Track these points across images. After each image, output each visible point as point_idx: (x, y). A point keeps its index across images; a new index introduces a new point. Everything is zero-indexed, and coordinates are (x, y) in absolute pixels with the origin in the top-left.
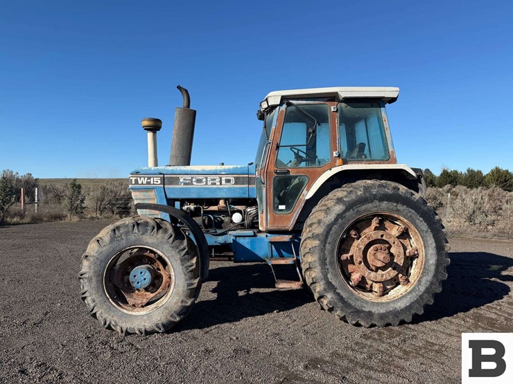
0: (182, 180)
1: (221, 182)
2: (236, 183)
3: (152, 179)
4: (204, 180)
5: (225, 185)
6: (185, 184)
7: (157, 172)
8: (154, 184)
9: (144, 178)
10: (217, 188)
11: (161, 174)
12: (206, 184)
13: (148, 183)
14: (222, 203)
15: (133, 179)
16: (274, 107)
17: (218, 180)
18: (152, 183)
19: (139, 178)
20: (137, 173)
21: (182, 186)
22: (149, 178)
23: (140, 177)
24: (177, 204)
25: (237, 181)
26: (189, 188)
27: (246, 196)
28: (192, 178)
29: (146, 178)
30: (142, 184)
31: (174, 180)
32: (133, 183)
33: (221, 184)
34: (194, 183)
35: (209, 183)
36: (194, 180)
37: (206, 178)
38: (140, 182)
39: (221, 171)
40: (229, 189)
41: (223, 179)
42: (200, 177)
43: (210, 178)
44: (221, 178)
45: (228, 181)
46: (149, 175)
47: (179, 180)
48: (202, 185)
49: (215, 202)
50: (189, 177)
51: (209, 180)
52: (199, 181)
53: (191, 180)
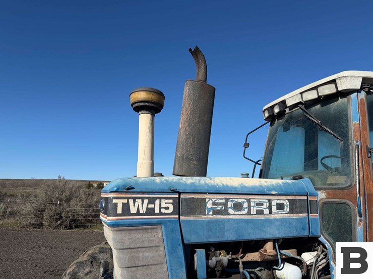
0: (209, 205)
1: (270, 208)
2: (292, 211)
3: (157, 202)
4: (245, 205)
5: (277, 215)
6: (216, 212)
7: (166, 188)
8: (161, 214)
9: (143, 199)
10: (266, 220)
11: (174, 192)
12: (249, 213)
13: (150, 212)
14: (269, 248)
15: (120, 203)
16: (346, 93)
17: (266, 205)
18: (157, 211)
19: (131, 201)
20: (129, 189)
21: (210, 216)
22: (152, 201)
23: (135, 199)
24: (199, 255)
25: (295, 207)
26: (222, 221)
27: (305, 234)
28: (227, 200)
29: (146, 201)
30: (138, 213)
31: (197, 206)
32: (119, 211)
33: (271, 213)
34: (231, 211)
35: (253, 210)
36: (230, 204)
37: (249, 201)
38: (133, 210)
39: (269, 189)
40: (283, 221)
41: (274, 203)
42: (240, 199)
43: (255, 200)
44: (270, 201)
45: (280, 207)
46: (151, 193)
47: (206, 203)
48: (242, 214)
49: (257, 245)
50: (221, 199)
51: (252, 204)
52: (238, 207)
53: (225, 204)
